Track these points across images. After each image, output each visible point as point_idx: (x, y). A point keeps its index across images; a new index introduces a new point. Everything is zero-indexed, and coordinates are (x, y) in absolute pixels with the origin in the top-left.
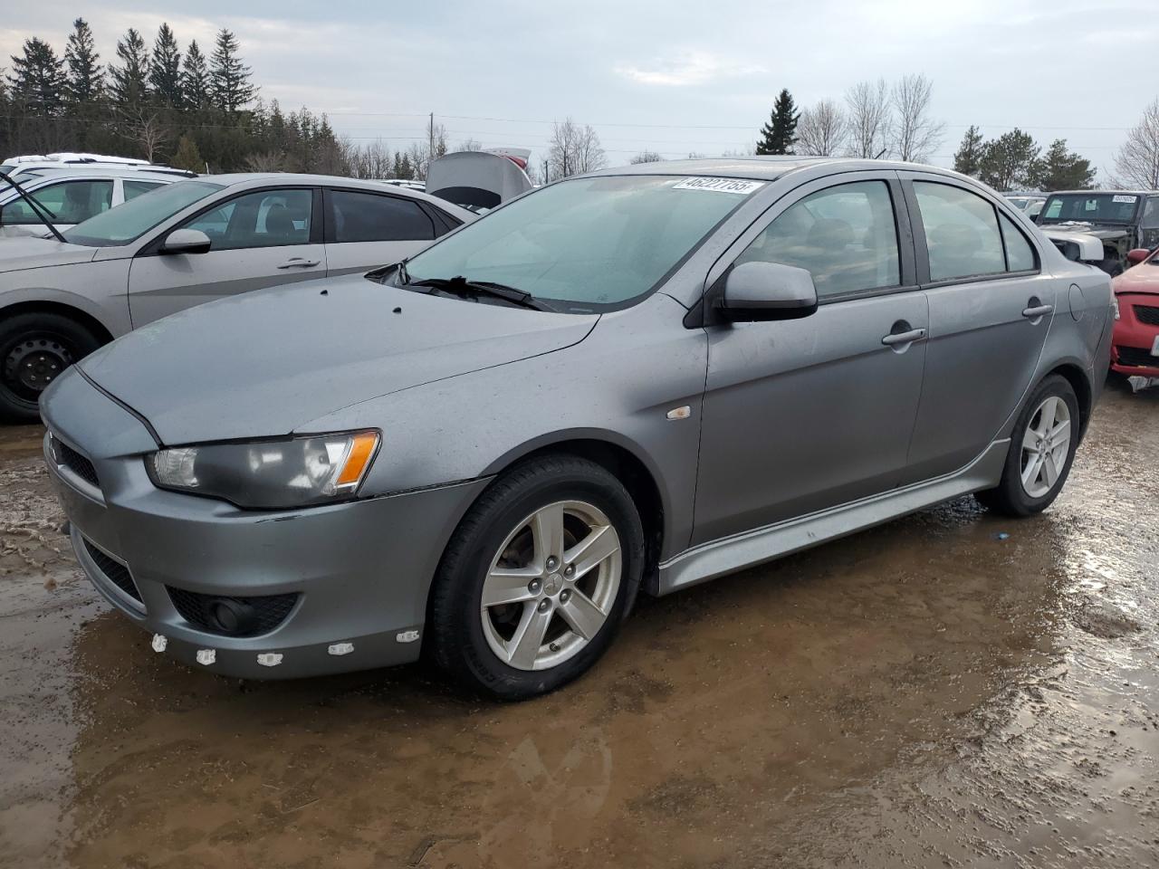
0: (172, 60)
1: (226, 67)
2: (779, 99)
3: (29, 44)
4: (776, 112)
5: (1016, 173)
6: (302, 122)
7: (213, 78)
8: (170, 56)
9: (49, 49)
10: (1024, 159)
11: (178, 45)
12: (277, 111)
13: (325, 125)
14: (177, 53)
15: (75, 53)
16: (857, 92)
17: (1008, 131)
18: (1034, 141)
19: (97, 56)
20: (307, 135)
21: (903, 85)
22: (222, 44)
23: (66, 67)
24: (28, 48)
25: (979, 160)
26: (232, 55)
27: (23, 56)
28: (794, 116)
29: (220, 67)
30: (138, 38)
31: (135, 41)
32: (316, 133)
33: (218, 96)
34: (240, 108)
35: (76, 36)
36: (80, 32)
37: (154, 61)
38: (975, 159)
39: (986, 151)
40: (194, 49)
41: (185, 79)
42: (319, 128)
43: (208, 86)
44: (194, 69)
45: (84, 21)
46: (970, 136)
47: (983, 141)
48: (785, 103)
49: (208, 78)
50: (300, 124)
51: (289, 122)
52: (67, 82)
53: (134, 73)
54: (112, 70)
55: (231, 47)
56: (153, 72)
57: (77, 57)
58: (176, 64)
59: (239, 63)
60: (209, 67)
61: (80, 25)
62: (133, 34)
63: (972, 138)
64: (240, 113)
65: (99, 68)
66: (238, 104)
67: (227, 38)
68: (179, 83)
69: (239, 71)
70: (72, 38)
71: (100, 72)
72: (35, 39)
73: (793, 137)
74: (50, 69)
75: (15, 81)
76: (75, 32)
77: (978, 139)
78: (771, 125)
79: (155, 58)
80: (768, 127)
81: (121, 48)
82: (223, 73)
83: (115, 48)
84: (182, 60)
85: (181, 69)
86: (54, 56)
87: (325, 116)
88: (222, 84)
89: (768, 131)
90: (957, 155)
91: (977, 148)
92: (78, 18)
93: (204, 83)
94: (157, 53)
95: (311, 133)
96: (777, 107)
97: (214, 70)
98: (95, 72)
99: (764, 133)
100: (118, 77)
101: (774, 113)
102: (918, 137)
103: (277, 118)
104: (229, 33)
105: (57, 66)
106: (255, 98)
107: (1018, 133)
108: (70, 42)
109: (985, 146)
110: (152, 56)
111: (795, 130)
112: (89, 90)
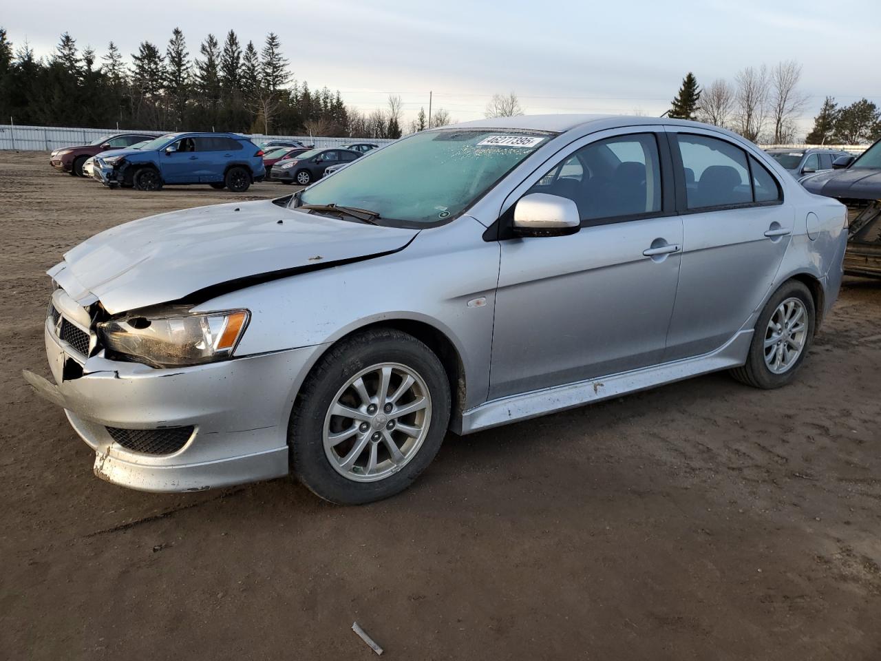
0: (236, 55)
1: (271, 59)
2: (686, 80)
3: (143, 46)
4: (683, 88)
5: (863, 131)
6: (323, 97)
7: (263, 67)
8: (233, 53)
9: (156, 50)
10: (869, 121)
11: (240, 45)
12: (306, 90)
13: (338, 99)
14: (239, 50)
15: (173, 52)
16: (744, 74)
17: (858, 100)
18: (877, 108)
19: (187, 54)
20: (326, 106)
21: (778, 67)
22: (271, 44)
23: (167, 61)
24: (142, 49)
25: (834, 122)
26: (276, 51)
27: (138, 54)
28: (696, 92)
29: (268, 59)
30: (214, 41)
31: (213, 43)
32: (332, 105)
33: (266, 79)
34: (281, 87)
35: (174, 40)
36: (177, 37)
37: (223, 56)
38: (832, 121)
39: (840, 115)
40: (250, 47)
41: (244, 68)
42: (334, 101)
43: (260, 73)
44: (249, 61)
45: (180, 30)
46: (827, 104)
47: (837, 108)
48: (690, 82)
49: (259, 67)
50: (321, 99)
51: (314, 98)
52: (167, 72)
53: (211, 65)
54: (197, 63)
55: (276, 45)
56: (223, 64)
57: (174, 55)
58: (238, 58)
59: (280, 56)
60: (260, 59)
61: (177, 32)
62: (211, 39)
63: (829, 106)
64: (280, 91)
65: (188, 62)
66: (279, 84)
67: (273, 39)
68: (240, 71)
69: (280, 62)
70: (172, 42)
71: (188, 65)
72: (147, 42)
73: (694, 107)
74: (156, 63)
75: (133, 72)
76: (174, 37)
77: (833, 106)
78: (679, 98)
79: (225, 54)
80: (676, 99)
81: (204, 48)
82: (269, 64)
83: (200, 48)
84: (241, 56)
85: (241, 61)
86: (159, 54)
87: (338, 92)
88: (268, 71)
89: (677, 102)
90: (817, 118)
91: (833, 112)
92: (176, 28)
93: (257, 71)
94: (226, 50)
95: (329, 105)
96: (684, 85)
97: (264, 61)
98: (185, 65)
99: (674, 104)
100: (201, 68)
101: (681, 89)
102: (788, 105)
103: (306, 95)
104: (274, 36)
105: (161, 61)
106: (292, 81)
107: (865, 102)
108: (170, 44)
109: (839, 111)
110: (223, 53)
111: (696, 102)
112: (180, 77)
